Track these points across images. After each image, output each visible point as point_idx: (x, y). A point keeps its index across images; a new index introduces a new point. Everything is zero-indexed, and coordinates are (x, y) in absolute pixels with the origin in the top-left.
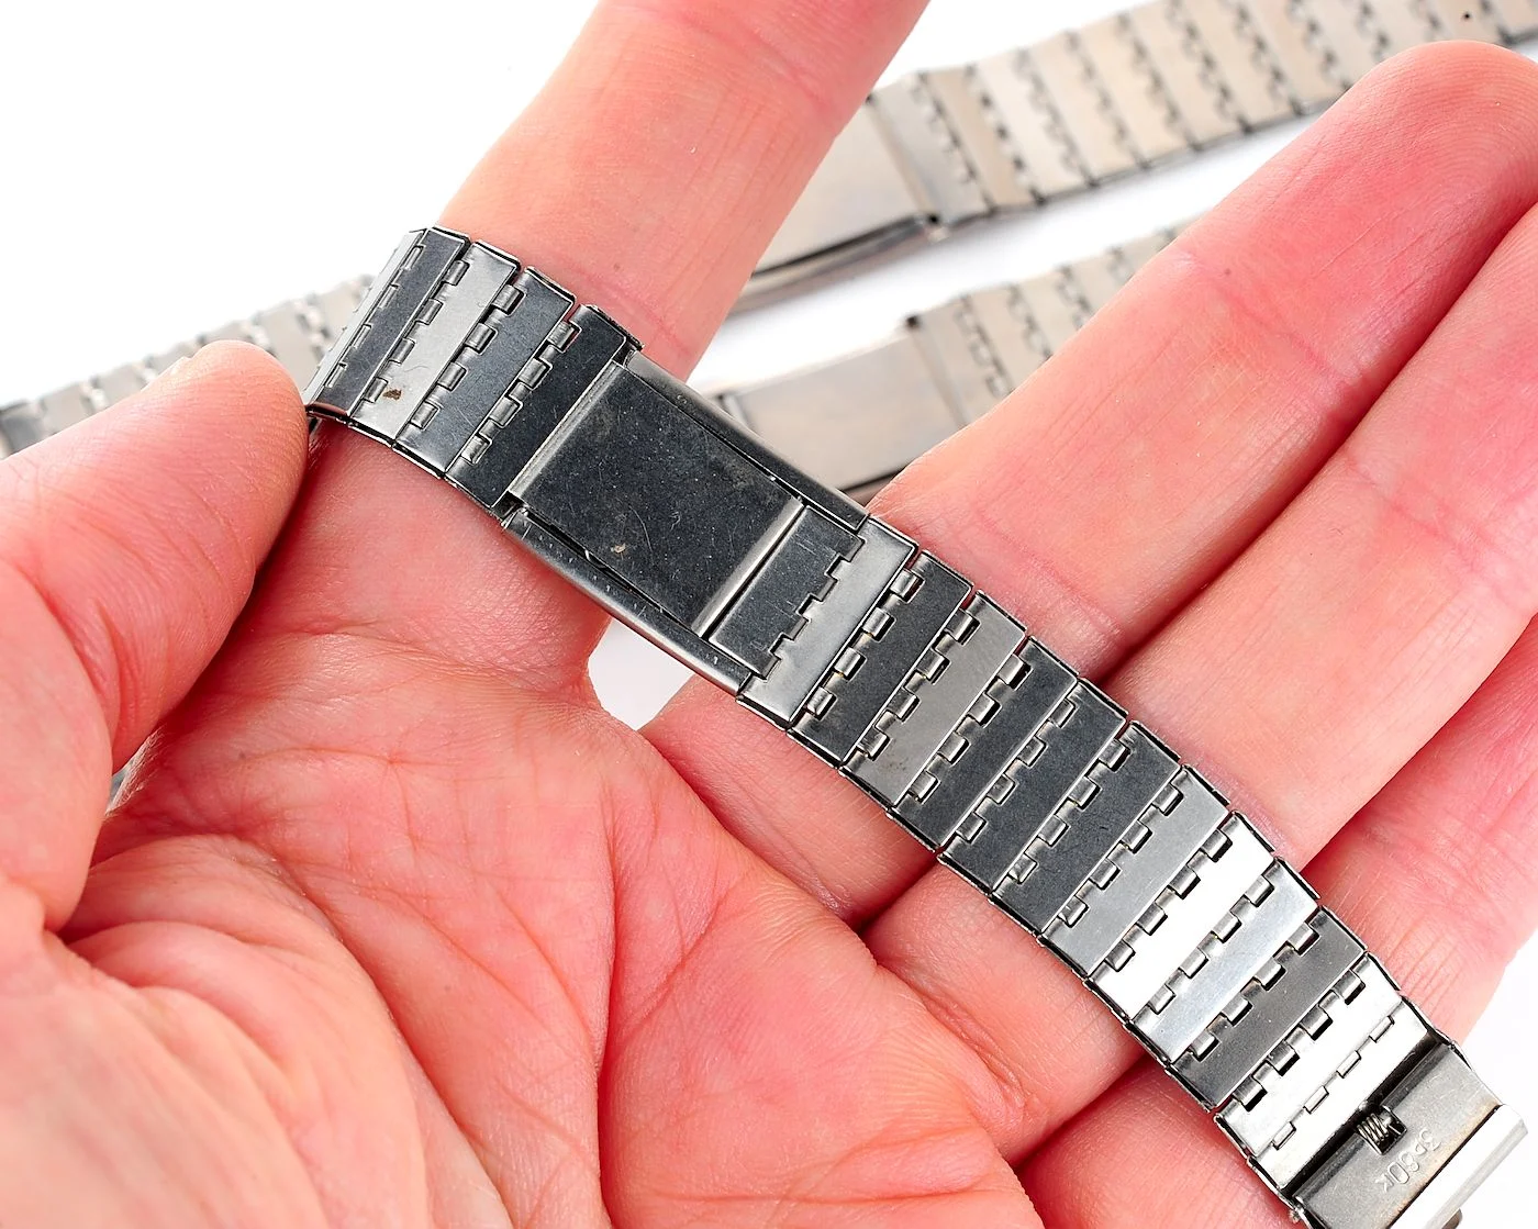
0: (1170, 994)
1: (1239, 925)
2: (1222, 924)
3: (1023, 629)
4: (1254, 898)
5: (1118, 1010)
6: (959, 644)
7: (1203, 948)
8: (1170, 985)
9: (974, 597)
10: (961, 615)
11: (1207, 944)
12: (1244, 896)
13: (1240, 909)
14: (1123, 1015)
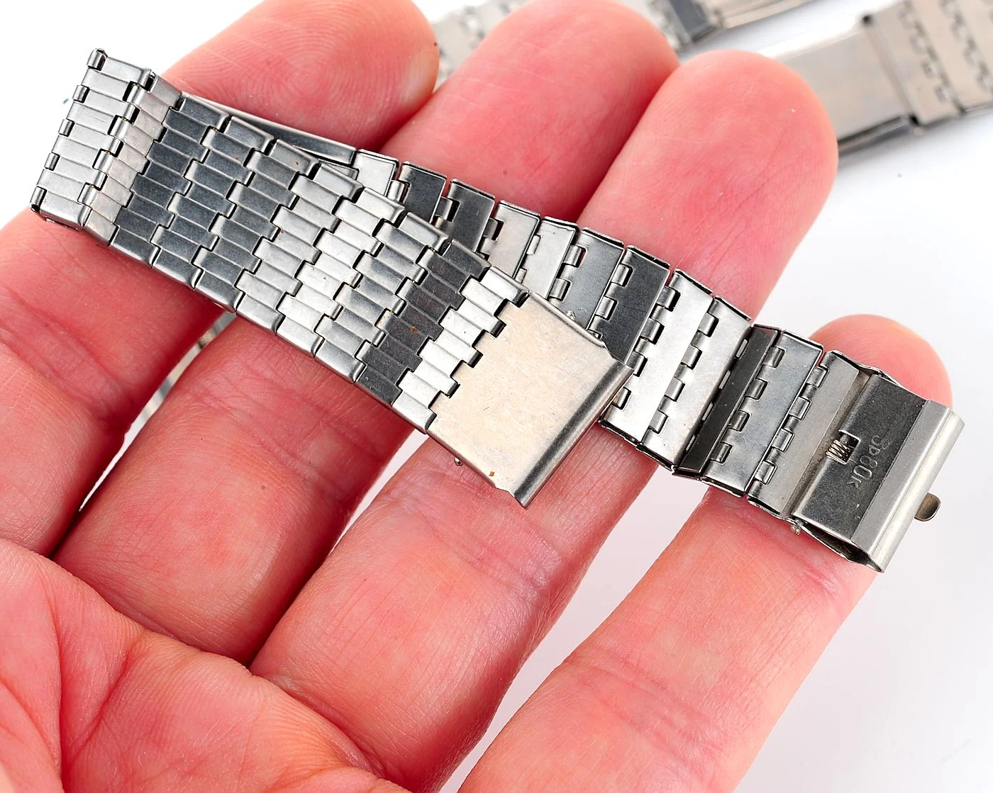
0: (663, 416)
1: (700, 353)
2: (687, 355)
3: (492, 198)
4: (706, 331)
5: (629, 437)
6: (449, 222)
7: (678, 376)
8: (661, 408)
9: (450, 186)
10: (444, 201)
11: (680, 373)
12: (698, 331)
13: (698, 340)
14: (633, 440)
